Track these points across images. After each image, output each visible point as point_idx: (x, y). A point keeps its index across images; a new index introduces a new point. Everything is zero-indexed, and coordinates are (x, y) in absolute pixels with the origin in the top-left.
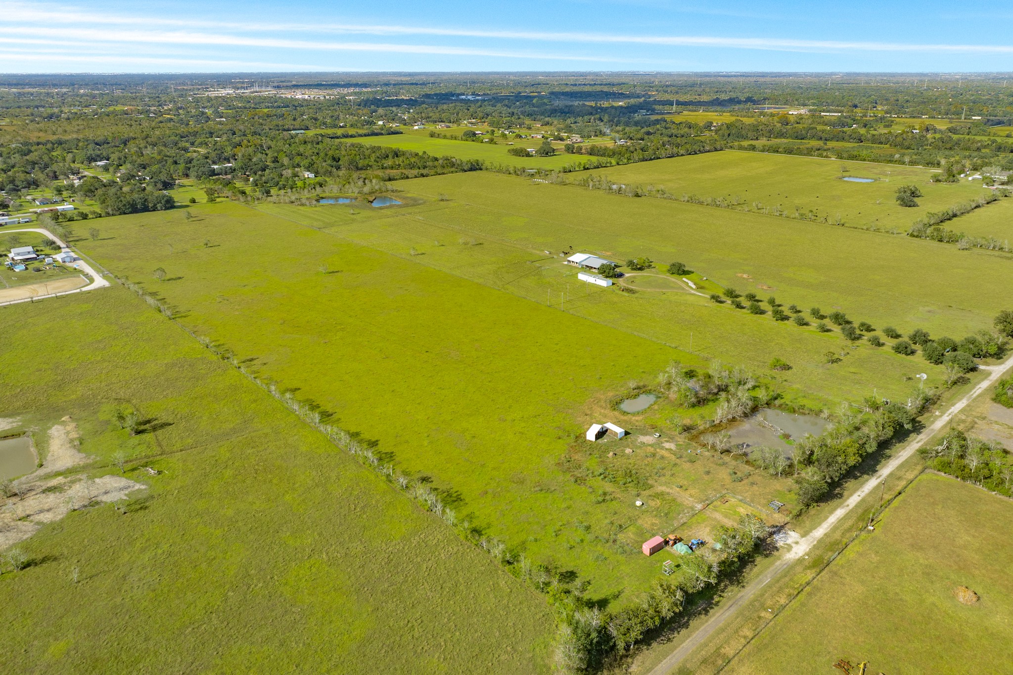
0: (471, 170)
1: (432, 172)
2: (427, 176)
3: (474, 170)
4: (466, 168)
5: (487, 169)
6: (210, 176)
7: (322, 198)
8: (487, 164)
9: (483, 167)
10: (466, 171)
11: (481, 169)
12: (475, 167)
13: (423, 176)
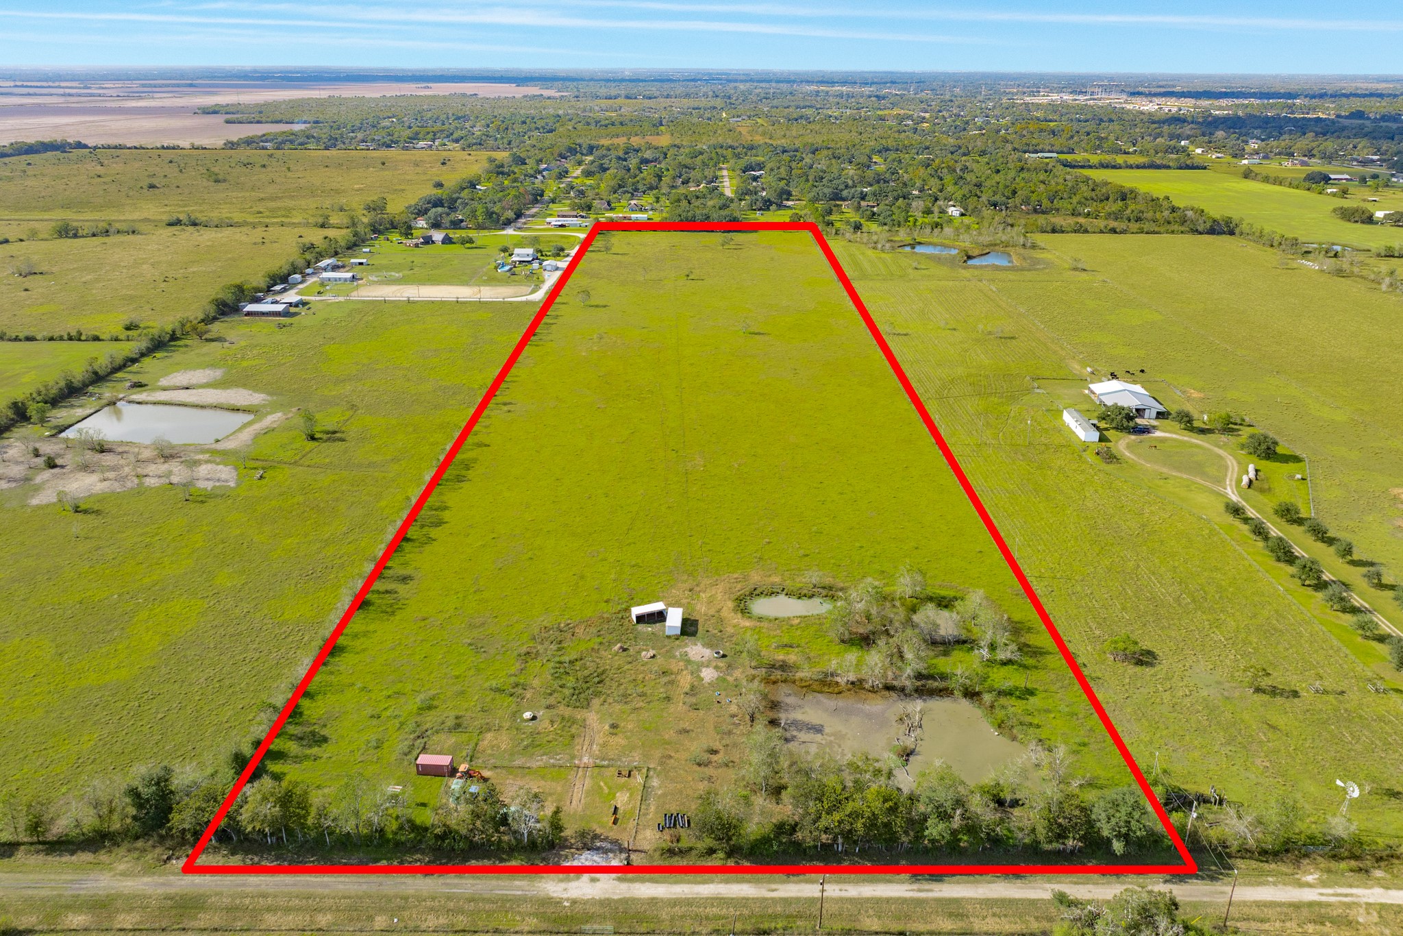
0: (1212, 231)
1: (1134, 226)
2: (1123, 232)
3: (1219, 233)
4: (1200, 228)
5: (1241, 234)
6: (831, 200)
7: (920, 243)
8: (1244, 227)
9: (1237, 231)
10: (1201, 233)
11: (1232, 233)
12: (1222, 228)
13: (1114, 231)
